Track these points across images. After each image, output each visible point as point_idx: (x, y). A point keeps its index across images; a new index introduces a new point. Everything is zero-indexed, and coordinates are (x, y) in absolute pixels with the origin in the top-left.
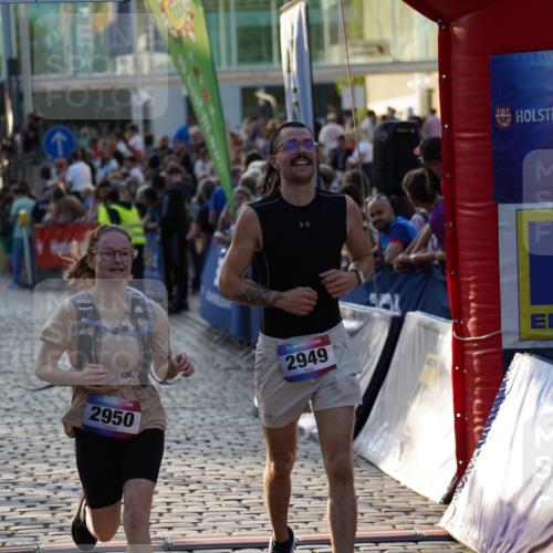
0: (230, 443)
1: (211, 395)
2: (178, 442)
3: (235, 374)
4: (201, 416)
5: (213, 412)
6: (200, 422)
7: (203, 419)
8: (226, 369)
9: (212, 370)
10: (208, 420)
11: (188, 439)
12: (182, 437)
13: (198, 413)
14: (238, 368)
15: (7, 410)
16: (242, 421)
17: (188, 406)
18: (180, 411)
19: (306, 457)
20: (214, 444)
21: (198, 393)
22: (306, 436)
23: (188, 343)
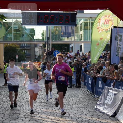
0: (90, 115)
1: (86, 105)
2: (80, 114)
3: (90, 101)
4: (84, 109)
5: (87, 108)
6: (84, 110)
7: (85, 110)
8: (89, 100)
9: (86, 100)
10: (86, 110)
11: (82, 114)
12: (81, 113)
13: (83, 108)
14: (91, 100)
15: (46, 106)
16: (92, 111)
17: (82, 107)
18: (80, 108)
19: (106, 119)
20: (87, 115)
21: (83, 104)
22: (106, 114)
23: (81, 94)
